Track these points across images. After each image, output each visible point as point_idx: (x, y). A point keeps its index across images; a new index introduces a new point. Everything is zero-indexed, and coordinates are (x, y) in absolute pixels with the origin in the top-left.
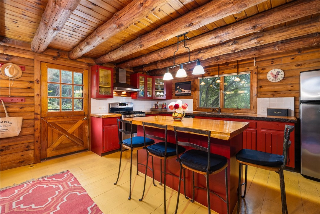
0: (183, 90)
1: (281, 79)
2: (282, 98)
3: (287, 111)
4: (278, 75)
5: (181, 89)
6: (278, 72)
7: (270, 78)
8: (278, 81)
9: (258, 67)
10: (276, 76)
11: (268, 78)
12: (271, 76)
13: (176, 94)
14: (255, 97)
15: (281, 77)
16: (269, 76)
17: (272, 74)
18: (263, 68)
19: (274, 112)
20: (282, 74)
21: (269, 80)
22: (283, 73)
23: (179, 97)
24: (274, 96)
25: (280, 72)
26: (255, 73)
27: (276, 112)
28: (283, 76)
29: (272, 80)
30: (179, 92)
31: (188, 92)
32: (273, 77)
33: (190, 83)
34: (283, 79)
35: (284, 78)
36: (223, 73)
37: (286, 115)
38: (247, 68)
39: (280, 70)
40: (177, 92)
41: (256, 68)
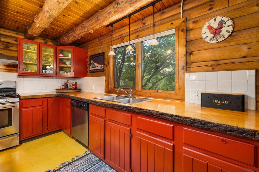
0: (96, 65)
1: (227, 35)
2: (230, 72)
3: (241, 100)
4: (221, 28)
5: (94, 63)
6: (222, 23)
7: (207, 36)
8: (222, 39)
9: (188, 19)
10: (216, 32)
11: (204, 36)
12: (208, 31)
13: (90, 70)
14: (182, 71)
15: (227, 31)
16: (205, 33)
17: (210, 28)
18: (195, 20)
19: (214, 101)
20: (228, 26)
21: (204, 39)
22: (230, 22)
23: (93, 73)
24: (213, 69)
25: (225, 23)
26: (182, 30)
27: (217, 101)
28: (231, 29)
29: (211, 40)
30: (93, 67)
31: (101, 67)
32: (212, 33)
33: (102, 54)
34: (230, 35)
35: (233, 34)
36: (138, 36)
37: (241, 108)
38: (170, 23)
39: (225, 19)
40: (91, 68)
41: (184, 22)
